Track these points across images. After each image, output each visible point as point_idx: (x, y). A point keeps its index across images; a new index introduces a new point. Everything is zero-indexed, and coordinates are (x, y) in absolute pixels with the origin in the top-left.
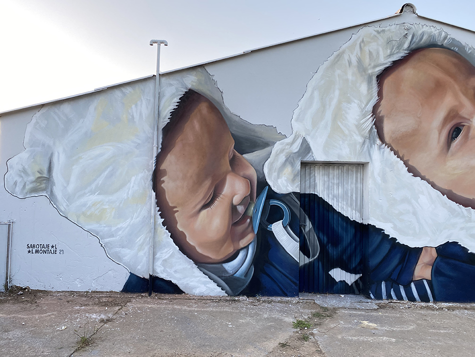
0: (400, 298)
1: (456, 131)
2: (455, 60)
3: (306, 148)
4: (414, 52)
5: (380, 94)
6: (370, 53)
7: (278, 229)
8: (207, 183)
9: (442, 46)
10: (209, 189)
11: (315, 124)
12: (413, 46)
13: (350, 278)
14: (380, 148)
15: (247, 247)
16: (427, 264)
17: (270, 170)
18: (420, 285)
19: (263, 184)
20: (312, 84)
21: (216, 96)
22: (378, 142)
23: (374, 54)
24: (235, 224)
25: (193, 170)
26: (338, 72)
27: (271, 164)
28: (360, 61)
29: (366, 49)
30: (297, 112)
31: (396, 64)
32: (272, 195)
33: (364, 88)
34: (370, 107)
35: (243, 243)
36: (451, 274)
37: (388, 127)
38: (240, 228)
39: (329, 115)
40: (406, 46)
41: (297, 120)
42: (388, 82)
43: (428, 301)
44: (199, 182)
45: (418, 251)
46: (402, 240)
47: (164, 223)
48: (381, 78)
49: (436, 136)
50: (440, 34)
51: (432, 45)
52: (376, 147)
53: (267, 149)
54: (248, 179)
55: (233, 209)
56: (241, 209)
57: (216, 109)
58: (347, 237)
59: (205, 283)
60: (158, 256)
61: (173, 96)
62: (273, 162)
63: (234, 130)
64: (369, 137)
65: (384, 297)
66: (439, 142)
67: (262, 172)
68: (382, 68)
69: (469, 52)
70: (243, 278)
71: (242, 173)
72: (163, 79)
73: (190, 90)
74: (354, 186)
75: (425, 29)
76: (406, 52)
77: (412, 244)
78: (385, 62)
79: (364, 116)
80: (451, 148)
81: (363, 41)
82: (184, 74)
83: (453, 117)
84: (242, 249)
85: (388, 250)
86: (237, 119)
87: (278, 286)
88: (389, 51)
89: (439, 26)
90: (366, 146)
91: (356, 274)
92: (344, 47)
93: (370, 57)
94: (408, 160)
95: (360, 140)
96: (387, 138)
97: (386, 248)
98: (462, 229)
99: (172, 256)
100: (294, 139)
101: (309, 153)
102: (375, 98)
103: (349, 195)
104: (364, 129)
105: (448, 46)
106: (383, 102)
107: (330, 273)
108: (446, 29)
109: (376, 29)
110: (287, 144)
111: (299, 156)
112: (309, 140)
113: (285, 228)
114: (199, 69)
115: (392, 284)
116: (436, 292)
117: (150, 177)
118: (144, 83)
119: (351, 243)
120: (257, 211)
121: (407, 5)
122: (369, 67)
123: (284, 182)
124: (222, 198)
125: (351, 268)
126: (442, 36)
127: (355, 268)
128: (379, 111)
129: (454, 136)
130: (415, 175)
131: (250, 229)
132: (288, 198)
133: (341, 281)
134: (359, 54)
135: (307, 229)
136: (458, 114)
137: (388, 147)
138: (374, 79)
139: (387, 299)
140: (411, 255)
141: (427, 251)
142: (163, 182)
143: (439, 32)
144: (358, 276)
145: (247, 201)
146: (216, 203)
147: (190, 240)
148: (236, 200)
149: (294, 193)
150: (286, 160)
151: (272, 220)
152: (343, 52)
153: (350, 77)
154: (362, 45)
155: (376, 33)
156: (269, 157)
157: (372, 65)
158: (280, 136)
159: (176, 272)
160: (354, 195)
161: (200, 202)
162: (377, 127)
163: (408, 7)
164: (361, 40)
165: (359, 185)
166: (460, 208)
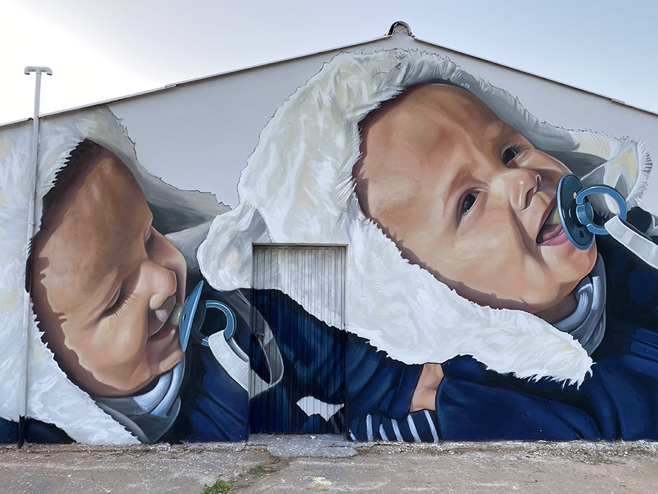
0: (392, 438)
1: (468, 200)
2: (466, 101)
3: (259, 224)
4: (410, 90)
5: (363, 148)
6: (349, 90)
7: (218, 344)
8: (111, 278)
9: (448, 82)
10: (114, 285)
11: (272, 190)
12: (409, 81)
13: (327, 411)
14: (362, 224)
15: (170, 372)
16: (429, 388)
17: (206, 257)
18: (419, 418)
19: (195, 277)
20: (266, 134)
21: (125, 150)
22: (361, 215)
23: (355, 91)
24: (153, 338)
25: (88, 258)
26: (304, 116)
27: (209, 248)
28: (334, 101)
29: (344, 84)
30: (245, 172)
31: (386, 106)
32: (209, 293)
33: (340, 140)
34: (349, 167)
35: (164, 366)
36: (463, 401)
37: (374, 196)
38: (161, 344)
39: (291, 178)
40: (399, 80)
41: (246, 185)
42: (374, 131)
43: (431, 440)
44: (97, 276)
45: (417, 369)
46: (394, 354)
47: (44, 339)
48: (364, 125)
49: (440, 207)
50: (445, 65)
51: (434, 80)
52: (357, 224)
53: (203, 226)
54: (173, 270)
55: (151, 315)
56: (162, 315)
57: (124, 168)
58: (323, 351)
59: (106, 427)
60: (34, 387)
61: (61, 149)
62: (211, 246)
63: (151, 198)
64: (348, 209)
65: (369, 437)
66: (444, 216)
67: (194, 259)
68: (366, 111)
69: (485, 90)
70: (164, 416)
71: (163, 262)
72: (45, 125)
73: (86, 140)
74: (332, 278)
75: (425, 57)
76: (399, 89)
77: (409, 360)
78: (370, 103)
79: (341, 179)
80: (461, 224)
81: (339, 72)
82: (78, 117)
83: (464, 181)
84: (163, 374)
85: (375, 368)
86: (157, 182)
87: (218, 427)
88: (375, 88)
89: (443, 54)
90: (343, 222)
91: (335, 403)
92: (312, 81)
93: (349, 96)
94: (402, 241)
95: (335, 213)
96: (373, 210)
97: (372, 365)
98: (477, 337)
99: (56, 387)
100: (242, 212)
101: (263, 231)
102: (356, 154)
103: (327, 290)
104: (340, 198)
105: (457, 82)
106: (366, 160)
107: (298, 403)
108: (453, 58)
109: (357, 56)
110: (232, 219)
111: (249, 236)
112: (263, 212)
113: (228, 341)
114: (101, 110)
115: (382, 417)
116: (443, 427)
117: (23, 270)
118: (16, 131)
119: (328, 360)
120: (186, 317)
121: (399, 24)
122: (348, 110)
123: (228, 274)
124: (133, 300)
125: (329, 395)
126: (448, 68)
127: (335, 395)
128: (361, 172)
129: (465, 206)
130: (412, 262)
131: (176, 344)
132: (233, 297)
133: (314, 415)
134: (334, 91)
135: (266, 341)
136: (471, 176)
137: (374, 223)
138: (355, 126)
139: (374, 440)
140: (408, 375)
141: (429, 369)
142: (44, 276)
143: (444, 62)
144: (338, 407)
145: (171, 303)
146: (124, 307)
147: (85, 363)
148: (155, 302)
149: (241, 289)
150: (231, 242)
151: (209, 331)
152: (311, 88)
153: (321, 124)
154: (338, 78)
155: (356, 62)
156: (205, 238)
157: (352, 107)
158: (221, 208)
159: (61, 410)
160: (333, 291)
161: (99, 306)
162: (358, 196)
163: (401, 27)
164: (336, 70)
165: (339, 277)
166: (474, 307)
